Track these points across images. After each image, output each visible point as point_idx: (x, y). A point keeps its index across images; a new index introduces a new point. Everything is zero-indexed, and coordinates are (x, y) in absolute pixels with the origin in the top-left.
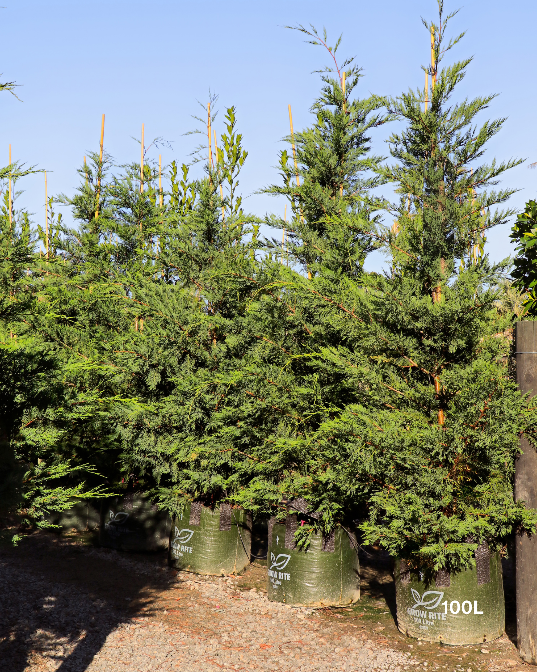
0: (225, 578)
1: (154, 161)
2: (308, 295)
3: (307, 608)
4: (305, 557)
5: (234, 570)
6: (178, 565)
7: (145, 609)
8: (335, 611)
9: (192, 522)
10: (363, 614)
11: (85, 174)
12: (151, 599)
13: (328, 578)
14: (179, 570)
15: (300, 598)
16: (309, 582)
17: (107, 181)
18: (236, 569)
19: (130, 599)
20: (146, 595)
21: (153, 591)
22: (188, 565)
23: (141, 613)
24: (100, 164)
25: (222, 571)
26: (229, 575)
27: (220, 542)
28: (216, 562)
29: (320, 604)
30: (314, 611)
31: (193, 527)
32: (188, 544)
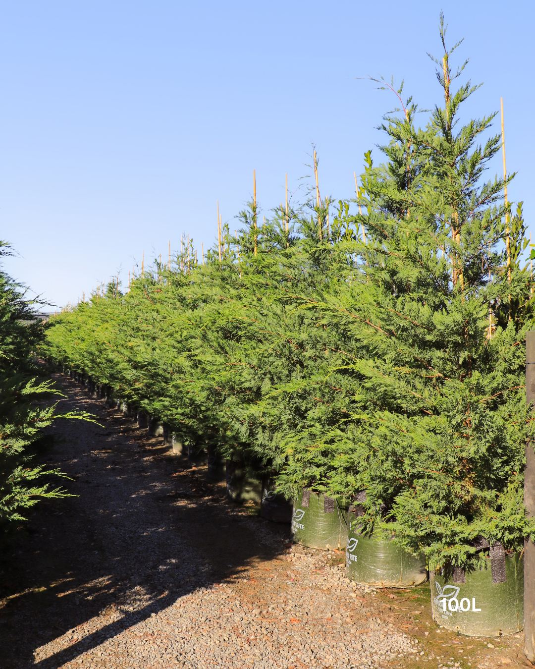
0: (330, 552)
1: (299, 203)
2: (336, 314)
3: (370, 586)
4: (369, 542)
5: (339, 546)
6: (295, 539)
7: (234, 576)
8: (396, 591)
9: (304, 504)
10: (418, 596)
11: (243, 219)
12: (248, 568)
13: (388, 563)
14: (295, 543)
15: (364, 577)
16: (371, 564)
17: (260, 223)
18: (341, 545)
19: (231, 566)
20: (248, 564)
21: (257, 560)
22: (301, 539)
23: (228, 579)
24: (254, 209)
25: (328, 546)
26: (334, 550)
27: (324, 522)
28: (323, 539)
29: (381, 584)
30: (375, 589)
31: (304, 509)
32: (301, 522)
